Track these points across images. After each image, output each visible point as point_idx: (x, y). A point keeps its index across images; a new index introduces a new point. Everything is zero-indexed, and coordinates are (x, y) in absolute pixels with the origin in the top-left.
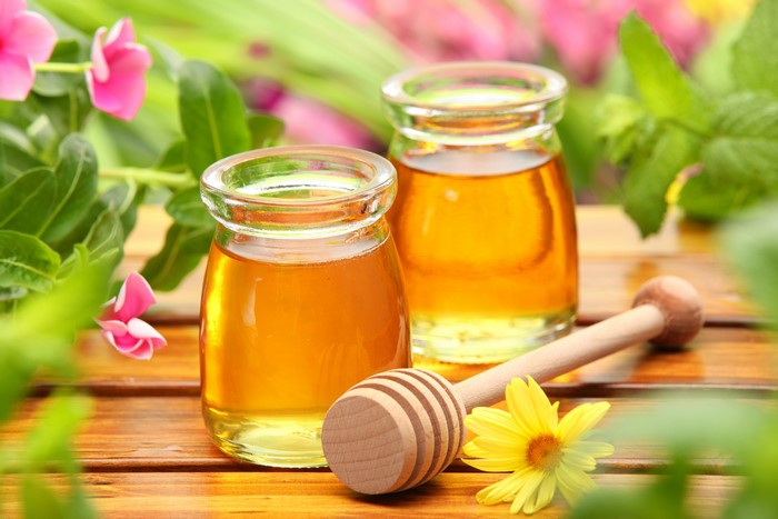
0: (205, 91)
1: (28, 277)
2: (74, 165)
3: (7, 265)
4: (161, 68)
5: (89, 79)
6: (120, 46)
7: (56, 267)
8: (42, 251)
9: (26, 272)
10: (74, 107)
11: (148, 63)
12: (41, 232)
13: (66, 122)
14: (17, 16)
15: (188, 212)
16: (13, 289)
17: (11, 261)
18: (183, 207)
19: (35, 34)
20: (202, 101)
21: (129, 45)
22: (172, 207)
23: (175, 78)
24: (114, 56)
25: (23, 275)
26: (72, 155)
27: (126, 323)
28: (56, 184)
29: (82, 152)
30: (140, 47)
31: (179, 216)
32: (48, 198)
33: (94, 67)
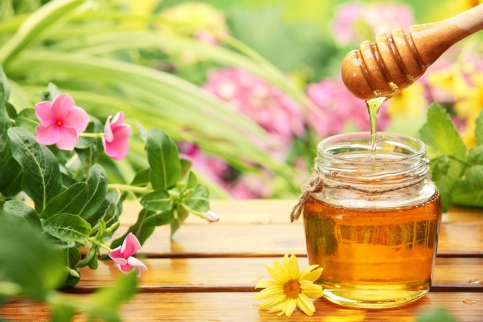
0: (160, 145)
1: (75, 236)
2: (96, 180)
3: (65, 231)
4: (137, 136)
5: (104, 141)
6: (118, 125)
7: (89, 230)
8: (82, 223)
9: (74, 234)
10: (91, 153)
11: (131, 134)
12: (80, 213)
13: (88, 161)
14: (70, 109)
15: (150, 204)
16: (69, 242)
17: (67, 228)
18: (148, 202)
19: (79, 119)
20: (158, 149)
21: (122, 125)
22: (143, 202)
23: (145, 139)
24: (115, 129)
25: (73, 235)
26: (95, 175)
27: (126, 259)
28: (88, 190)
29: (100, 174)
30: (128, 125)
31: (147, 206)
32: (84, 197)
33: (107, 135)
